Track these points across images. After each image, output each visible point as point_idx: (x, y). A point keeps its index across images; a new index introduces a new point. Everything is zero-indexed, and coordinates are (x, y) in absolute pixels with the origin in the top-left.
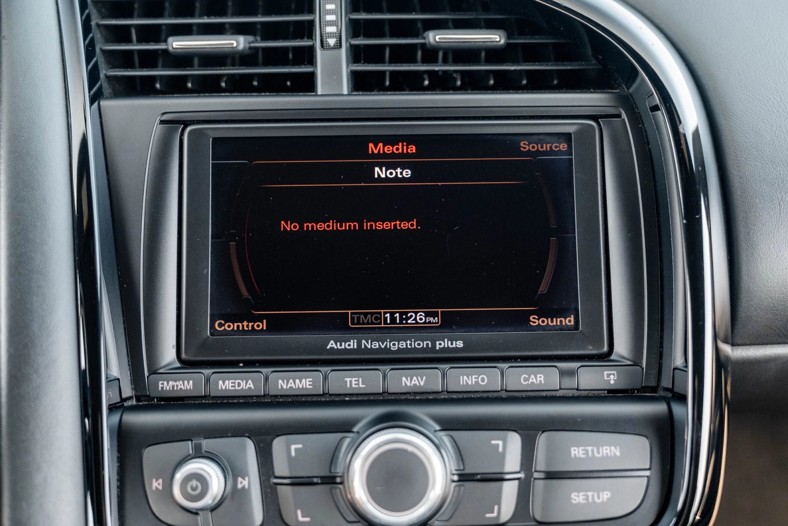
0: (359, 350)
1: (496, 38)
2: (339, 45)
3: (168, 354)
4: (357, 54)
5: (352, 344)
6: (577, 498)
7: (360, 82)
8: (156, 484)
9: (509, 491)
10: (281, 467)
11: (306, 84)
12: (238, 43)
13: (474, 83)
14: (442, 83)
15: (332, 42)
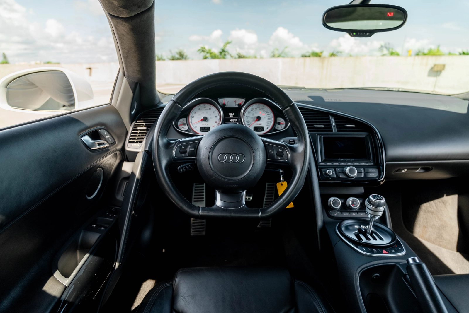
0: (342, 161)
1: (354, 126)
2: (335, 126)
3: (320, 160)
4: (337, 128)
5: (341, 160)
6: (371, 175)
7: (338, 131)
8: (324, 173)
9: (363, 174)
10: (337, 171)
11: (332, 131)
12: (323, 126)
13: (350, 131)
14: (346, 131)
15: (334, 126)
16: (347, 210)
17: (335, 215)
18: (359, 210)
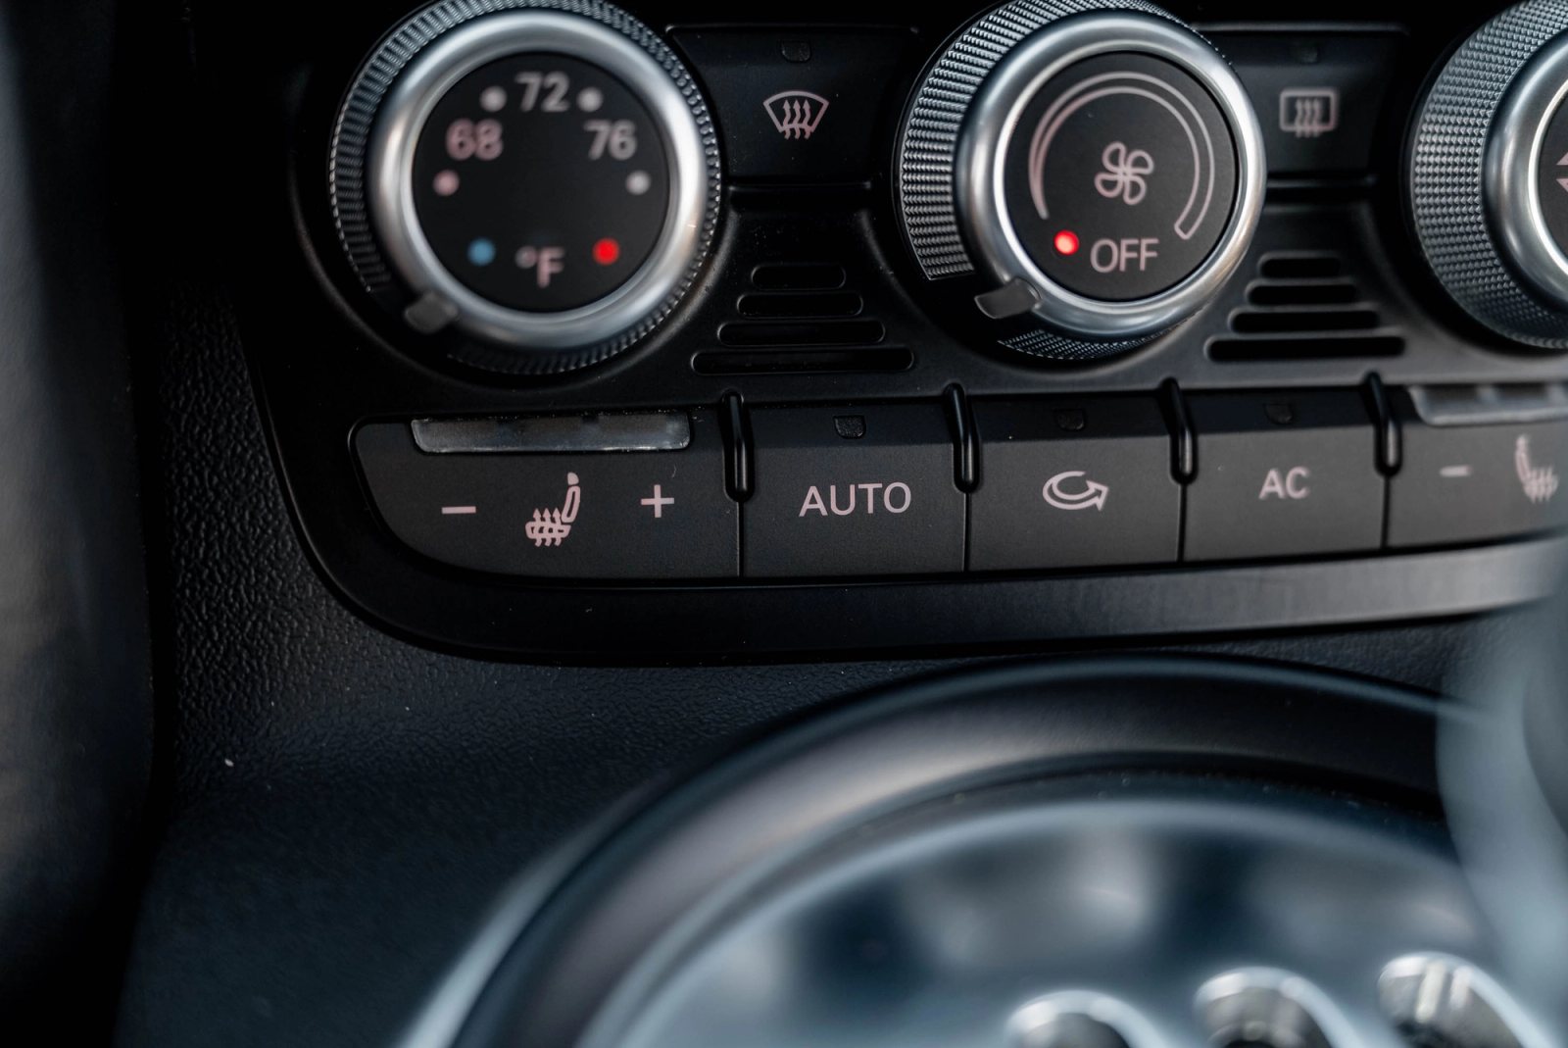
16: (896, 362)
17: (548, 528)
18: (1222, 352)
